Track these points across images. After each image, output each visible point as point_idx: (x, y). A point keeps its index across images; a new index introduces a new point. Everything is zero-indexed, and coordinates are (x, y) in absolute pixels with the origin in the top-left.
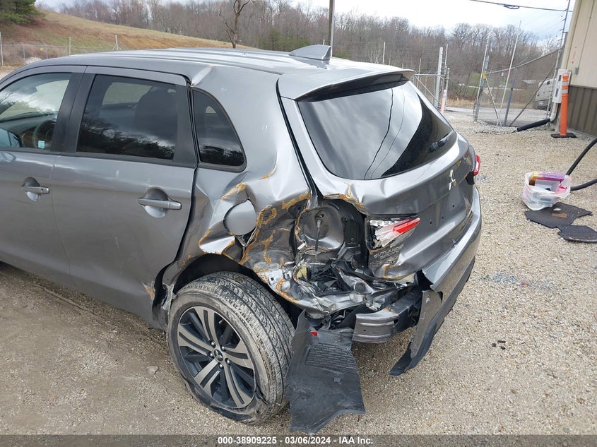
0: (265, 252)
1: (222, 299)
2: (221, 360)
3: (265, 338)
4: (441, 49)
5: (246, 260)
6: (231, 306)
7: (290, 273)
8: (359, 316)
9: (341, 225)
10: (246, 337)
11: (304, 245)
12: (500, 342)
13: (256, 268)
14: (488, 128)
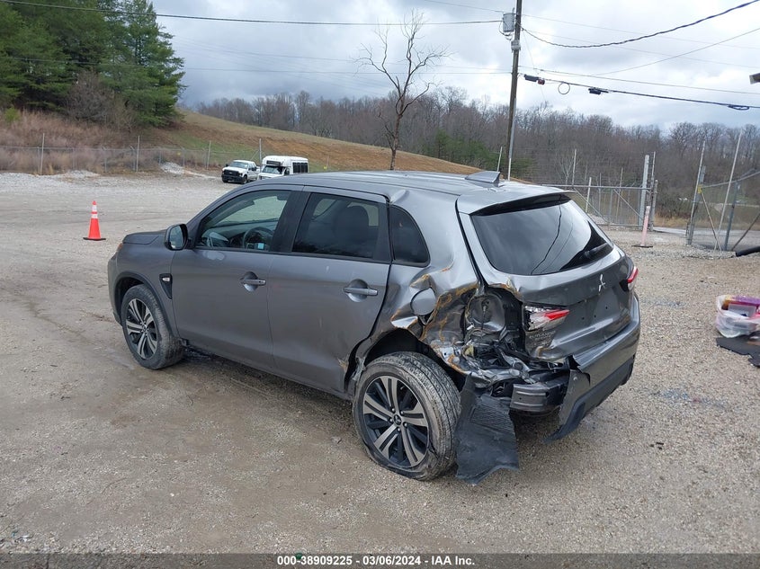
0: (440, 332)
1: (405, 368)
2: (399, 424)
3: (438, 400)
4: (647, 157)
5: (425, 338)
6: (412, 373)
7: (459, 351)
8: (515, 386)
9: (503, 311)
10: (423, 397)
11: (472, 326)
12: (657, 443)
13: (432, 344)
14: (701, 252)
